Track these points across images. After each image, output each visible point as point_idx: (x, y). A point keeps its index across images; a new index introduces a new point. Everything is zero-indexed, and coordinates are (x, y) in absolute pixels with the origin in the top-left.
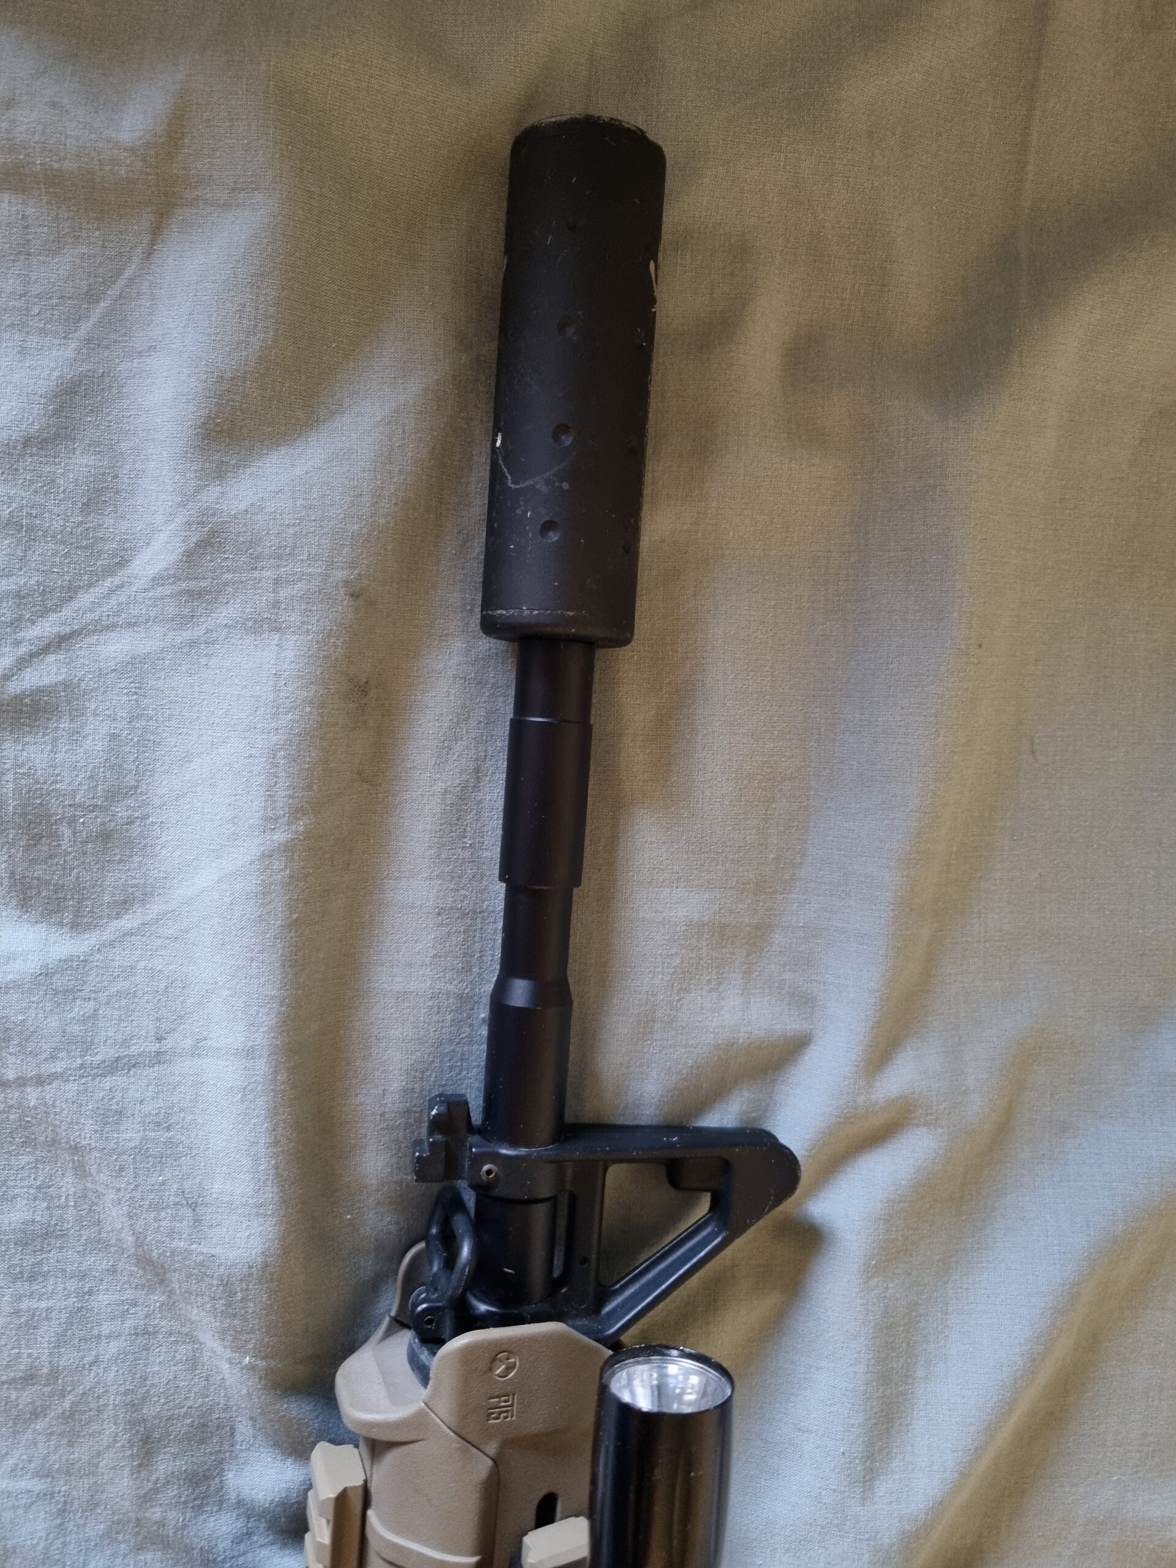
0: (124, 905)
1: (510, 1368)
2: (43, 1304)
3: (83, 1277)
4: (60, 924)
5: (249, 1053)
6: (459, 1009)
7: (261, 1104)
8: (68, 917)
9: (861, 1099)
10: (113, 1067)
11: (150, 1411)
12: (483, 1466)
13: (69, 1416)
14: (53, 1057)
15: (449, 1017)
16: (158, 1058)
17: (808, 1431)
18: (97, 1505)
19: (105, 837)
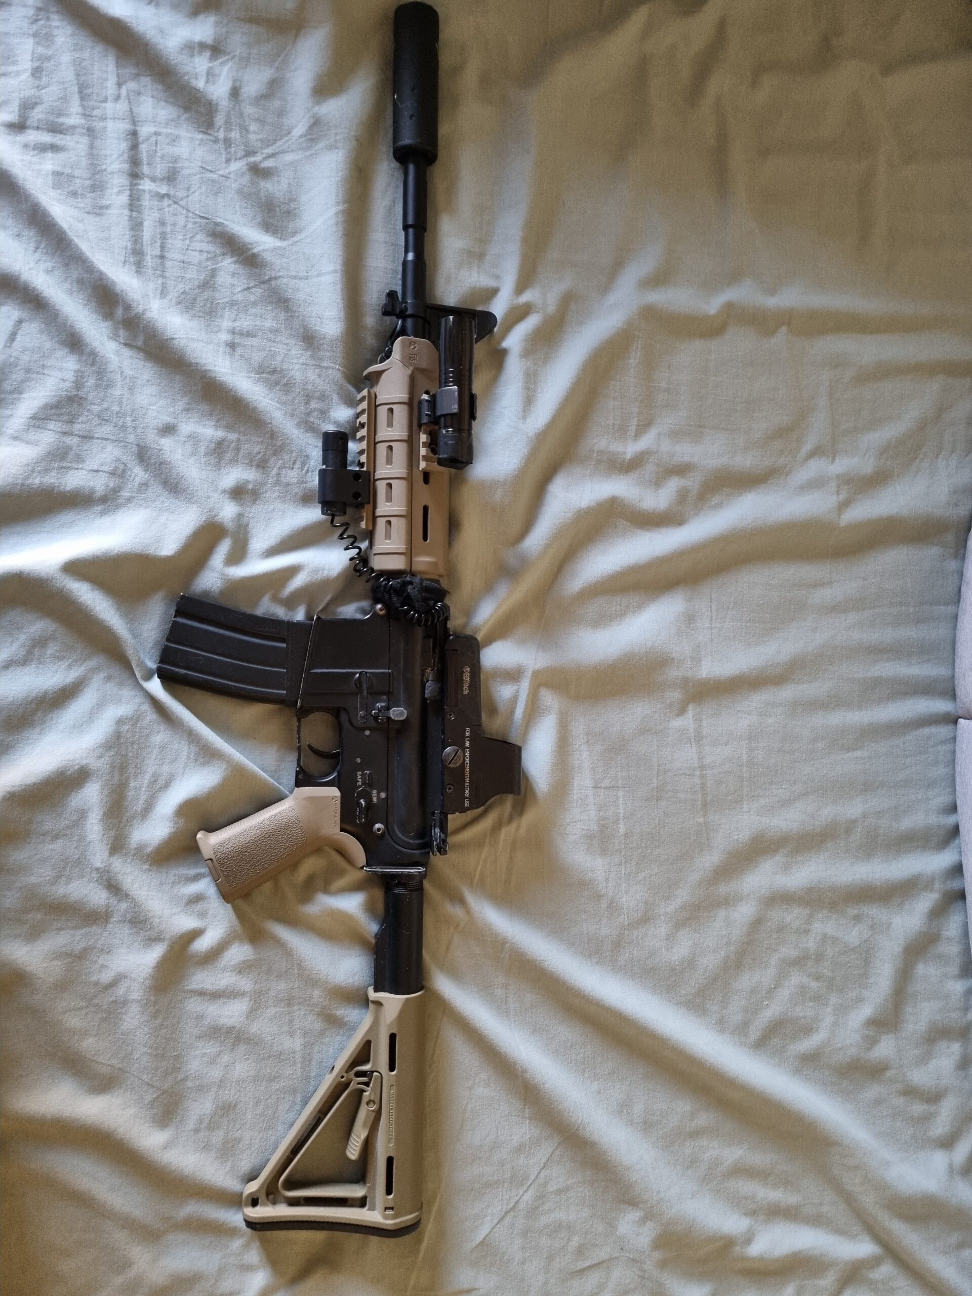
0: (295, 233)
1: (415, 347)
2: (277, 350)
3: (287, 345)
4: (277, 237)
5: (335, 272)
6: (393, 274)
7: (339, 287)
8: (279, 235)
9: (515, 302)
10: (295, 277)
11: (309, 387)
12: (409, 372)
13: (286, 385)
14: (279, 271)
15: (390, 276)
16: (307, 278)
17: (506, 408)
18: (294, 415)
19: (288, 212)
